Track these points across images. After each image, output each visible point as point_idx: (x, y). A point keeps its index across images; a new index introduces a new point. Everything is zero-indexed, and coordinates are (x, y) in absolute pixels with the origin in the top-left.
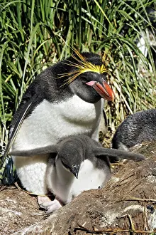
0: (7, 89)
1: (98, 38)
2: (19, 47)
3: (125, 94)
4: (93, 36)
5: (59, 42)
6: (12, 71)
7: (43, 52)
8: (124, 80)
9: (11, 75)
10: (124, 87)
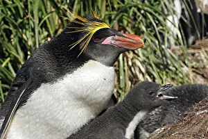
0: (6, 76)
1: (113, 9)
2: (17, 24)
3: (150, 75)
4: (107, 6)
5: (66, 16)
6: (9, 54)
7: (47, 29)
8: (148, 58)
9: (9, 59)
10: (149, 67)
